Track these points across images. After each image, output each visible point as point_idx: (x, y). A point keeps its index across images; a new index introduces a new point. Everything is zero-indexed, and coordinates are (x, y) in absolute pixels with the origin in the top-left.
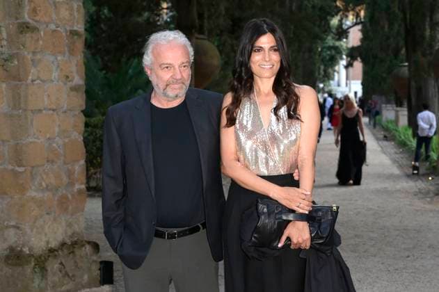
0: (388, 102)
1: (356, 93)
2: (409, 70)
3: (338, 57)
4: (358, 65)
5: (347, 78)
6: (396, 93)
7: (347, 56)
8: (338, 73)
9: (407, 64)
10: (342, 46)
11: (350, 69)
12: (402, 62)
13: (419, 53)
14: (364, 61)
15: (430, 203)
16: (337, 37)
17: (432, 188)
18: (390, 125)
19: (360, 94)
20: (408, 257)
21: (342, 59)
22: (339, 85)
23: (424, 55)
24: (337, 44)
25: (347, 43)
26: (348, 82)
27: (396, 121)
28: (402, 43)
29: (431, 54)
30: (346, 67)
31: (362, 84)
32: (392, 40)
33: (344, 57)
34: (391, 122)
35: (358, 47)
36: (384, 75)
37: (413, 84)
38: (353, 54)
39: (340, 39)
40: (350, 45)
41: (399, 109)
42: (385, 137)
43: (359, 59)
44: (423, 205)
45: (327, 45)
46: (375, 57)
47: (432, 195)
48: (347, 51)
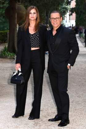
1: (73, 25)
3: (66, 11)
4: (74, 14)
8: (66, 17)
10: (68, 7)
11: (71, 16)
14: (76, 13)
16: (66, 4)
19: (74, 25)
21: (68, 12)
22: (66, 22)
24: (66, 6)
26: (70, 21)
31: (76, 22)
33: (69, 11)
35: (74, 8)
38: (72, 10)
40: (71, 7)
45: (62, 7)
46: (81, 12)
48: (70, 9)
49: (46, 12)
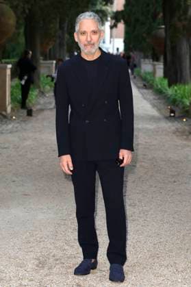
0: (146, 57)
2: (166, 31)
3: (104, 19)
4: (121, 26)
5: (111, 37)
6: (153, 49)
7: (112, 18)
9: (163, 26)
10: (107, 10)
11: (114, 29)
12: (159, 25)
13: (176, 19)
14: (126, 23)
15: (186, 139)
16: (104, 3)
17: (187, 128)
18: (148, 77)
20: (175, 182)
21: (107, 20)
22: (104, 42)
23: (180, 20)
24: (104, 8)
25: (111, 7)
26: (112, 39)
27: (154, 73)
28: (159, 9)
29: (186, 19)
30: (111, 28)
31: (125, 42)
32: (151, 6)
33: (109, 19)
34: (149, 73)
35: (122, 11)
36: (144, 35)
37: (168, 43)
38: (117, 17)
39: (106, 4)
40: (115, 10)
41: (156, 63)
42: (145, 85)
43: (122, 21)
44: (181, 142)
45: (95, 9)
46: (137, 20)
47: (187, 133)
48: (112, 14)
49: (58, 20)
